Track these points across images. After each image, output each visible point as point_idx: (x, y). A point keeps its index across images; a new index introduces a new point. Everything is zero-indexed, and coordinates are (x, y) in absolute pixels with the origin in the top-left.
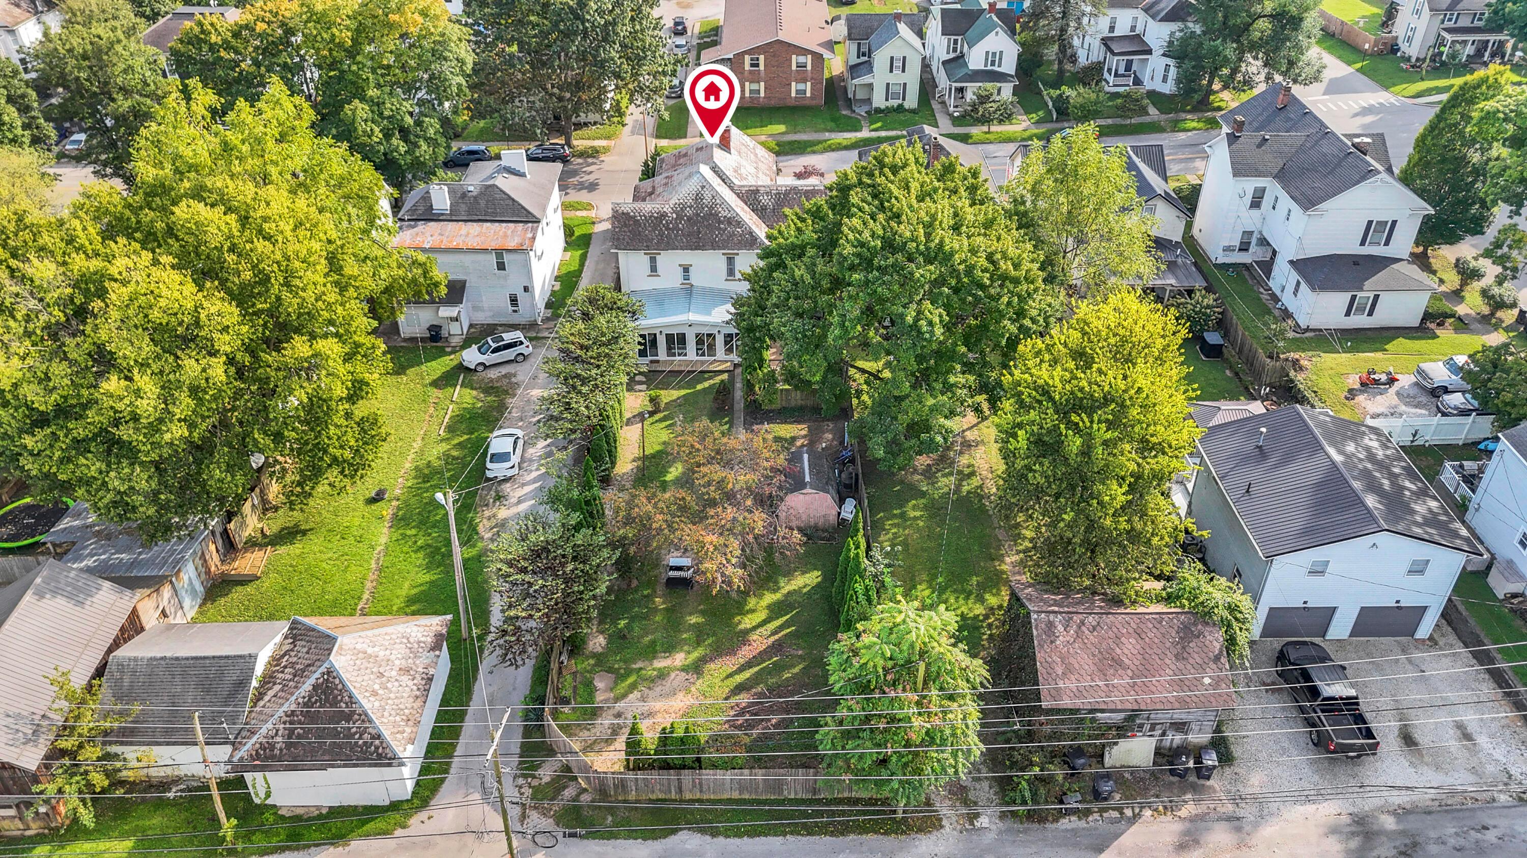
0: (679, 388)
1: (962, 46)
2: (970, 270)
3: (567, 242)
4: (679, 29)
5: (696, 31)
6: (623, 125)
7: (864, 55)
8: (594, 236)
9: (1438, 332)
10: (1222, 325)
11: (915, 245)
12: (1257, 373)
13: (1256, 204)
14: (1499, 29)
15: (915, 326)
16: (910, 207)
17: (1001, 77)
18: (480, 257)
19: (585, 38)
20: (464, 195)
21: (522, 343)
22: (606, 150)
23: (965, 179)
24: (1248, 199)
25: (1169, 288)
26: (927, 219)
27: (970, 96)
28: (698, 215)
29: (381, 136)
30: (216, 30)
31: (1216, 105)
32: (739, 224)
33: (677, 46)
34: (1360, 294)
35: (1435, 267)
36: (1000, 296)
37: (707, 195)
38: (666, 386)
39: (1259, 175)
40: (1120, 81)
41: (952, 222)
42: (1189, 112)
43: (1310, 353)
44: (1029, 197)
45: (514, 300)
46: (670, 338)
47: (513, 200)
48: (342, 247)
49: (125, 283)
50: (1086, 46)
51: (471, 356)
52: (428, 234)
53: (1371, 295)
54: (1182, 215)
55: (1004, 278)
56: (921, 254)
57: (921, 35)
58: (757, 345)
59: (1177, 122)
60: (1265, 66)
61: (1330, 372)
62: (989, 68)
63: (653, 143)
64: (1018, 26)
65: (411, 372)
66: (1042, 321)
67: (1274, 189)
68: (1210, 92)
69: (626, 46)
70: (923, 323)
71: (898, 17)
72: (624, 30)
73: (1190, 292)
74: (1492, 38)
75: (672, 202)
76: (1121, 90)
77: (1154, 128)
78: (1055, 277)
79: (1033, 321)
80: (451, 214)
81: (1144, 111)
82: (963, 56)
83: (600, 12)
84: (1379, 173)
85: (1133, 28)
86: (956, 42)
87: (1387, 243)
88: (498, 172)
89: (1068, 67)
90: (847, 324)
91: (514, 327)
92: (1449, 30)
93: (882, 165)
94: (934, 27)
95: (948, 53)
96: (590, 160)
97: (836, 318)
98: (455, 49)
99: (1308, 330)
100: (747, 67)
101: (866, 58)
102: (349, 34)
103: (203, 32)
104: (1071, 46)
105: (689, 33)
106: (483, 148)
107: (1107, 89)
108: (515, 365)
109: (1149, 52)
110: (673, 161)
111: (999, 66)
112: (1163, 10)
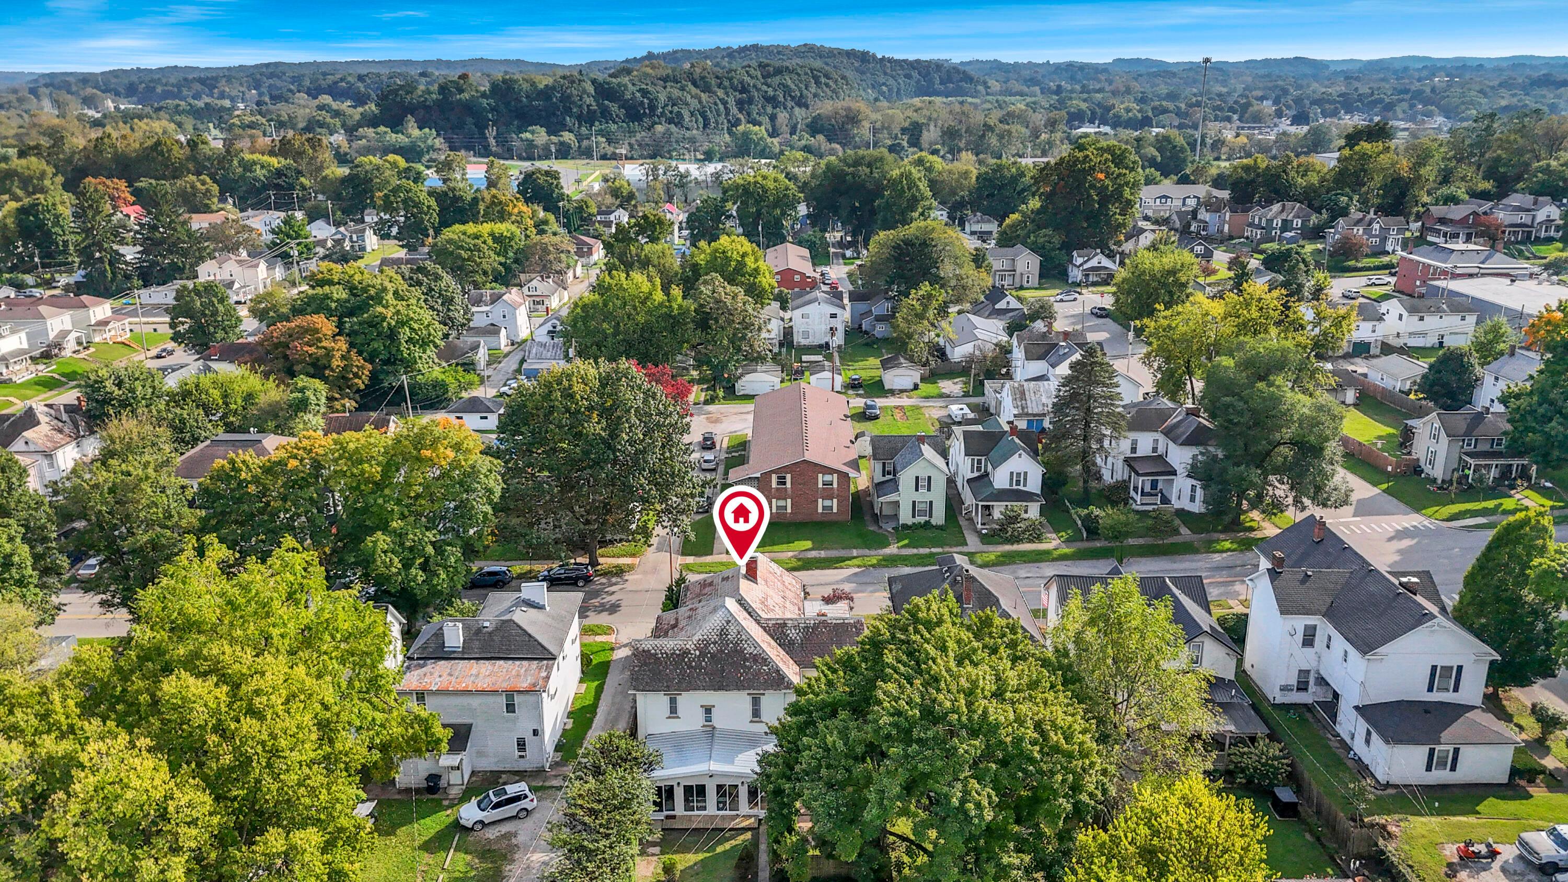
0: (696, 852)
1: (986, 466)
2: (1018, 741)
3: (583, 672)
4: (708, 444)
5: (725, 445)
6: (649, 546)
7: (889, 473)
8: (612, 664)
9: (1531, 790)
10: (1294, 778)
11: (956, 716)
12: (1343, 841)
13: (1309, 640)
14: (1520, 455)
15: (961, 809)
16: (948, 670)
17: (1028, 497)
18: (491, 699)
19: (614, 465)
20: (479, 631)
21: (526, 797)
22: (631, 568)
23: (1004, 635)
24: (1300, 637)
25: (1228, 735)
26: (967, 685)
27: (997, 515)
28: (722, 651)
29: (400, 566)
30: (248, 466)
31: (1248, 524)
32: (765, 661)
33: (705, 461)
34: (1438, 748)
35: (1510, 710)
36: (1052, 773)
37: (732, 630)
38: (684, 849)
39: (1307, 613)
40: (1147, 500)
41: (994, 688)
42: (1221, 532)
43: (1396, 817)
44: (1071, 646)
45: (521, 744)
46: (688, 790)
47: (530, 636)
48: (338, 715)
49: (94, 771)
50: (1109, 466)
51: (470, 813)
52: (437, 674)
53: (1451, 748)
54: (1231, 652)
55: (1056, 749)
56: (964, 726)
57: (944, 453)
58: (785, 811)
59: (1211, 542)
60: (1292, 489)
61: (1423, 841)
62: (1015, 487)
63: (680, 560)
64: (1040, 446)
65: (402, 831)
66: (1100, 795)
67: (1325, 628)
68: (1240, 511)
69: (655, 472)
70: (970, 806)
71: (921, 439)
72: (652, 459)
73: (1253, 739)
74: (1515, 462)
75: (696, 638)
76: (1150, 508)
77: (1187, 549)
78: (1108, 736)
79: (1091, 795)
80: (463, 652)
81: (1176, 532)
82: (988, 475)
83: (632, 442)
84: (1435, 617)
85: (1155, 449)
86: (979, 462)
87: (1456, 689)
88: (516, 605)
89: (1094, 484)
90: (885, 802)
91: (520, 775)
92: (1470, 455)
93: (916, 620)
94: (957, 447)
95: (972, 472)
96: (614, 580)
97: (874, 795)
98: (484, 480)
99: (1388, 785)
100: (774, 485)
101: (891, 477)
102: (379, 469)
103: (234, 469)
104: (1095, 464)
105: (718, 448)
106: (504, 569)
107: (1134, 506)
108: (517, 822)
109: (1174, 473)
110: (697, 590)
111: (1025, 485)
112: (1184, 433)
